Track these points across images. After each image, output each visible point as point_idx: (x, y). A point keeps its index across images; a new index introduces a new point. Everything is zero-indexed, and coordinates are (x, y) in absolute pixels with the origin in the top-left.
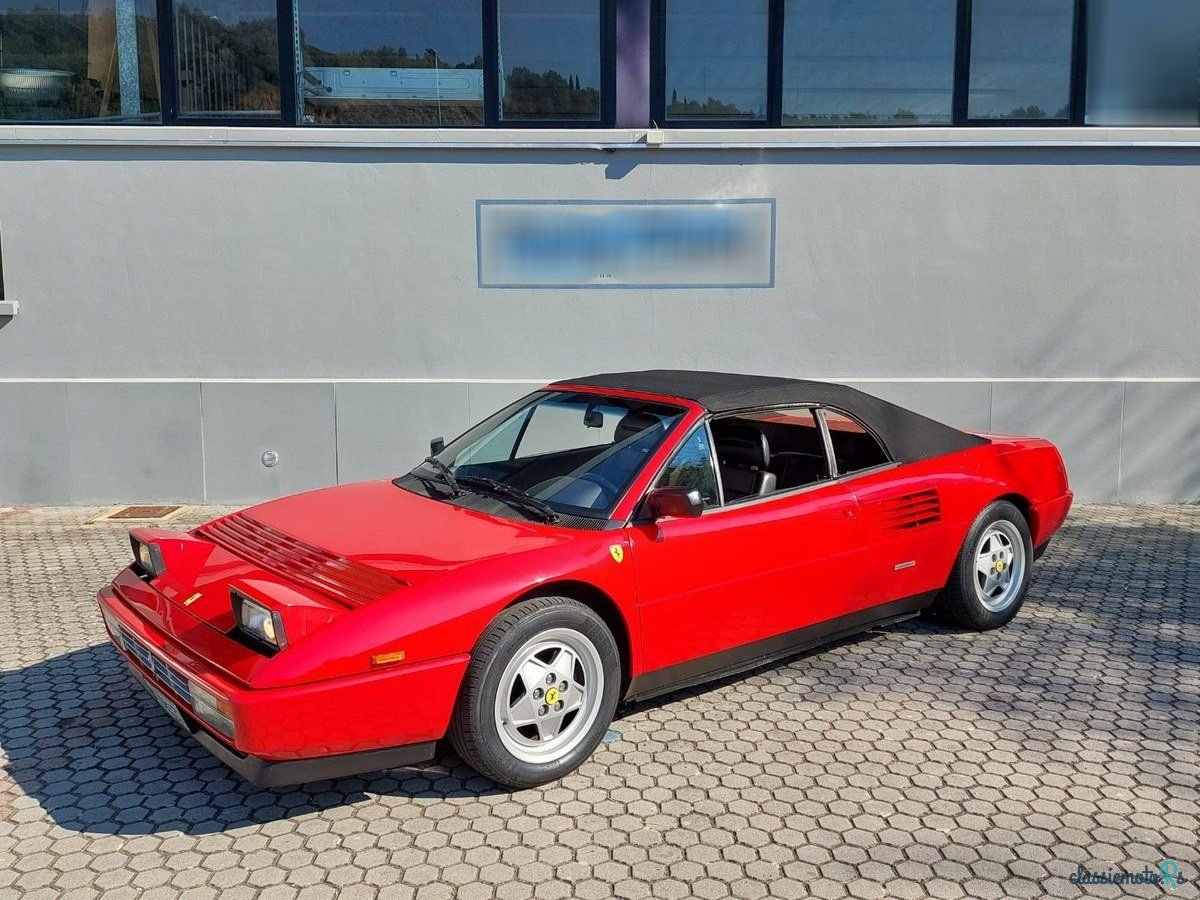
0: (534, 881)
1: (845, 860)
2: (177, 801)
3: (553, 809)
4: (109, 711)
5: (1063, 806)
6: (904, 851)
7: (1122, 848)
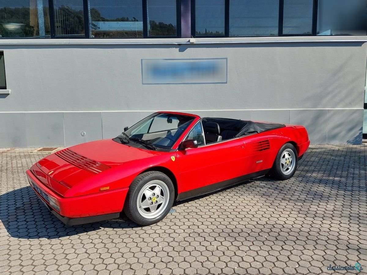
0: (145, 252)
1: (235, 245)
2: (46, 230)
3: (154, 231)
4: (30, 205)
5: (300, 229)
6: (253, 242)
7: (315, 241)
